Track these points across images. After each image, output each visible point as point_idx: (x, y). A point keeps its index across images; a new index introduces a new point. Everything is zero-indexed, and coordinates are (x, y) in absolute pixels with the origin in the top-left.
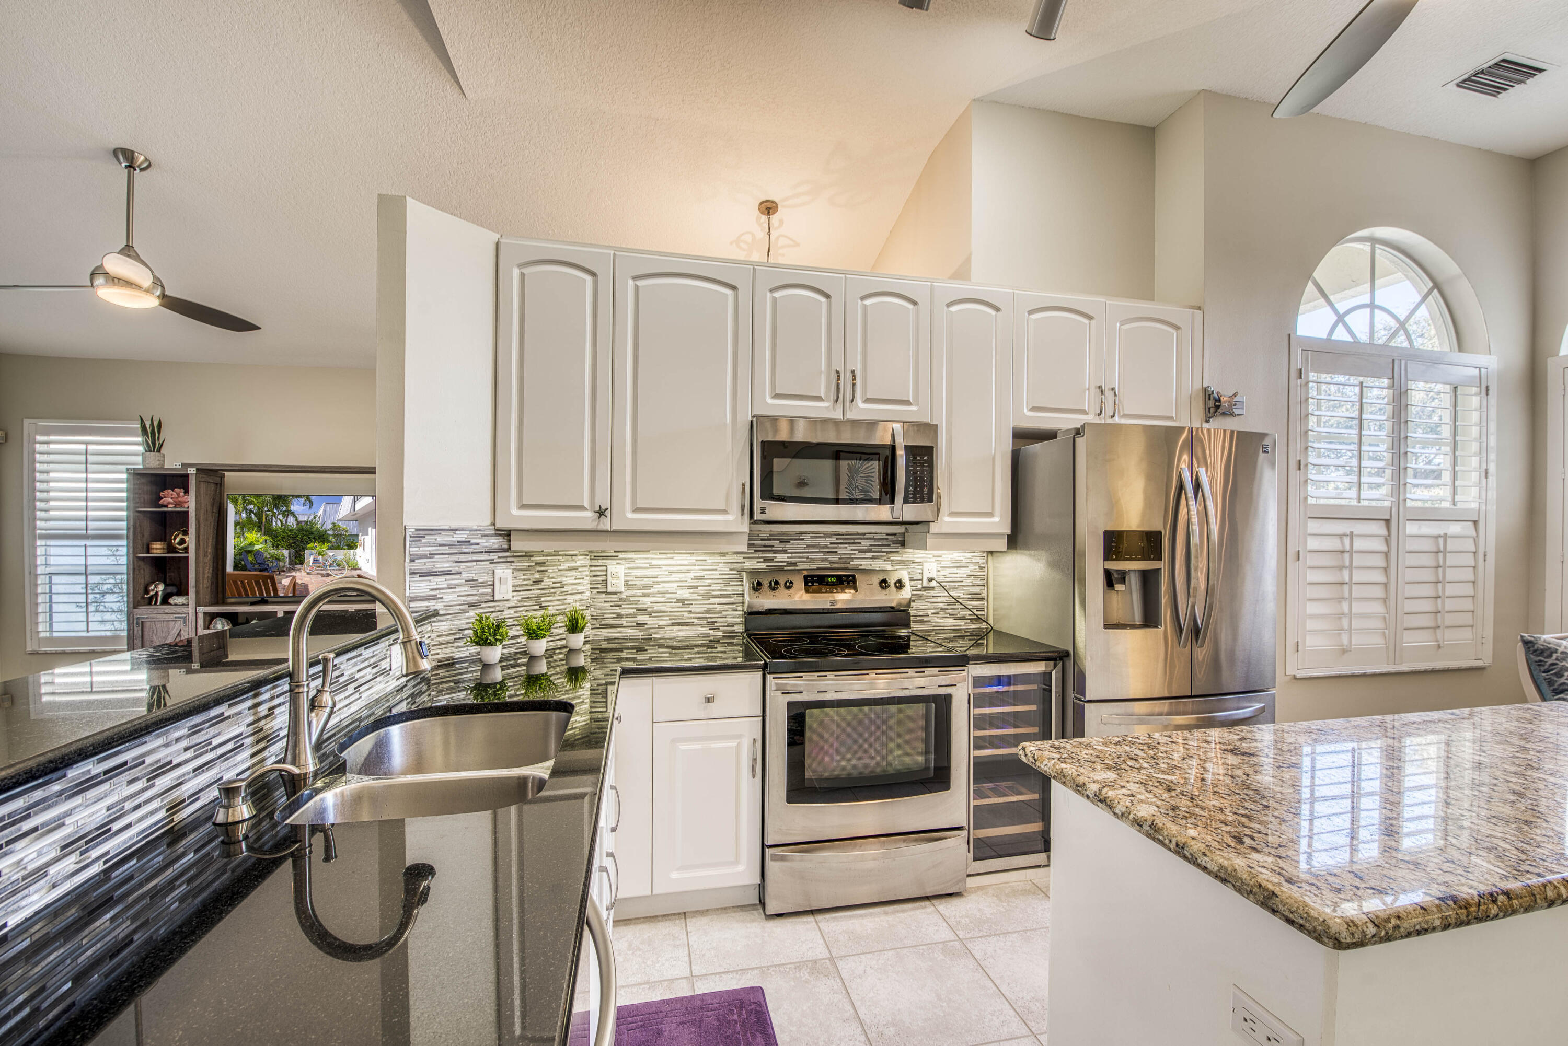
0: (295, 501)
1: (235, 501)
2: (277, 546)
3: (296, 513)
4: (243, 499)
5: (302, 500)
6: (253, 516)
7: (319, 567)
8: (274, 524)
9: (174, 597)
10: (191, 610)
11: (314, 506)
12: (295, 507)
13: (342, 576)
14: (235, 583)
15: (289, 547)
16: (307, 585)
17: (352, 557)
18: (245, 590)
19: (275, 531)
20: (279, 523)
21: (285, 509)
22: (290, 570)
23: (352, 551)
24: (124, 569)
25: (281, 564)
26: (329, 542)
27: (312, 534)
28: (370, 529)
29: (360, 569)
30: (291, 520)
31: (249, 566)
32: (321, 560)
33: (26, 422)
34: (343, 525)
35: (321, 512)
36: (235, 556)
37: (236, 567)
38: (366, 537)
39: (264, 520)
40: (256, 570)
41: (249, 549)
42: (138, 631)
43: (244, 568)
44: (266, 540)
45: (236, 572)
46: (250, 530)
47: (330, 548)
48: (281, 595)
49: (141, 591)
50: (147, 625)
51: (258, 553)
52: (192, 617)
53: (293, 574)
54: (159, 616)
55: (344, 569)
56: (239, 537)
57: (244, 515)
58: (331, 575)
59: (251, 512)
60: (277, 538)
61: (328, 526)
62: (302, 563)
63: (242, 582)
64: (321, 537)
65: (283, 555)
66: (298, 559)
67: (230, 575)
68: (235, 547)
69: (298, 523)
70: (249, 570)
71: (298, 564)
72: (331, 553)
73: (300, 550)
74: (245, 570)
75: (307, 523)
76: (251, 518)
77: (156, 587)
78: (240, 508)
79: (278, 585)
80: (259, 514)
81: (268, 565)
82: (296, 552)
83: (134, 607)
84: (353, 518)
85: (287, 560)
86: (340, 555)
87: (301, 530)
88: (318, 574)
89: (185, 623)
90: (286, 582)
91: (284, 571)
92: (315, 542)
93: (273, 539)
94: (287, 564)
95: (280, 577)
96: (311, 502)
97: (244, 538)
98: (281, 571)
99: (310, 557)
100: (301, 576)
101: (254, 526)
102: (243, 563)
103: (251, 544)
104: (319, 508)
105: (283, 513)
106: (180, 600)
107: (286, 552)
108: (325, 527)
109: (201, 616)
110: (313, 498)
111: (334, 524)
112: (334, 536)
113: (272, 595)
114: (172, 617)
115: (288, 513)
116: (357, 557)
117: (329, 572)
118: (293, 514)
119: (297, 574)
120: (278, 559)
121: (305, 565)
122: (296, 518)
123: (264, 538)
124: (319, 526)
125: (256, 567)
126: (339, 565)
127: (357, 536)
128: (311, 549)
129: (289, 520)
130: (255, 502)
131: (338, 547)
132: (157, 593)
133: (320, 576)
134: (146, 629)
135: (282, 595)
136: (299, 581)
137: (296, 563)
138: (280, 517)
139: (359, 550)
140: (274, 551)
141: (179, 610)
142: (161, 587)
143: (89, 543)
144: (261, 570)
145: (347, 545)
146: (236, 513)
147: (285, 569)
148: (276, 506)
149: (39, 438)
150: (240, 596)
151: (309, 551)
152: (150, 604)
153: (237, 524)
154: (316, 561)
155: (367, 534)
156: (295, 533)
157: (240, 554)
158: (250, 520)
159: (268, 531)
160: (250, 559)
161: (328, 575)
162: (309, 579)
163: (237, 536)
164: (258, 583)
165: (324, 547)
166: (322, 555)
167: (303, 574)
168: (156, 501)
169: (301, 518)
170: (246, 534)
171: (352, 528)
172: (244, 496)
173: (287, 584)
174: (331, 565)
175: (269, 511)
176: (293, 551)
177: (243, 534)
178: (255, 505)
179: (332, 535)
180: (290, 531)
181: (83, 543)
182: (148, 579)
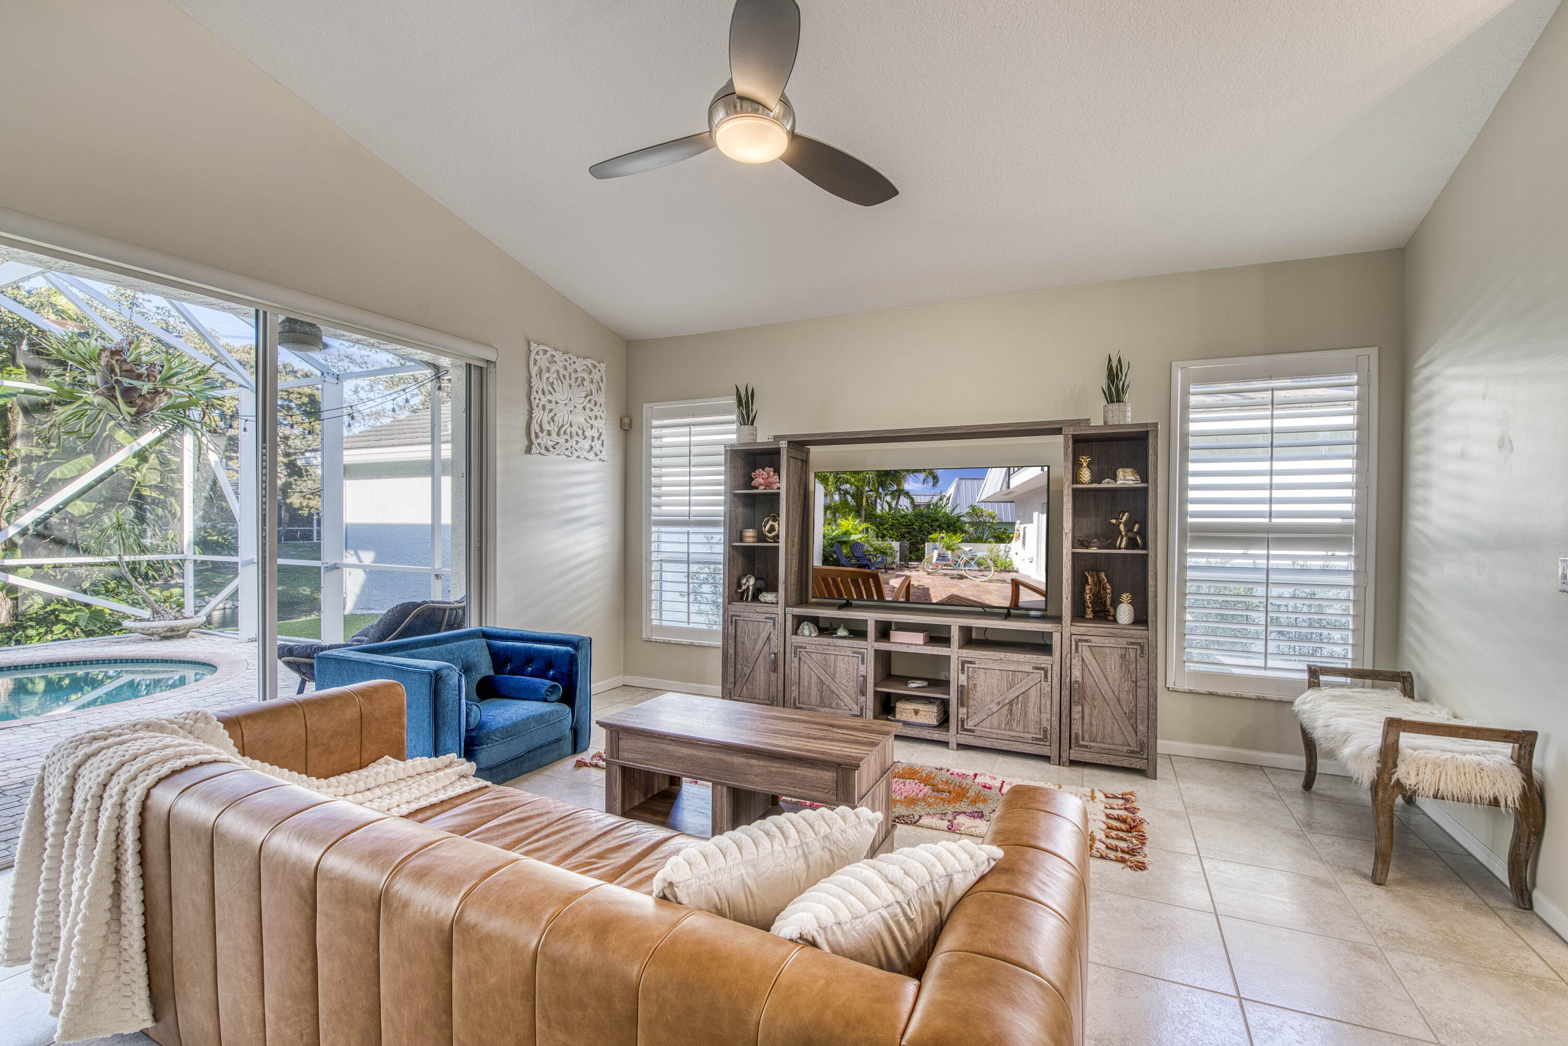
0: (910, 477)
1: (824, 479)
2: (883, 537)
3: (911, 493)
4: (835, 477)
5: (922, 476)
6: (849, 498)
7: (945, 565)
8: (879, 507)
9: (764, 594)
10: (780, 609)
11: (940, 483)
12: (910, 485)
13: (986, 579)
14: (825, 580)
15: (900, 538)
16: (928, 589)
17: (1002, 553)
18: (838, 590)
19: (881, 517)
20: (886, 507)
21: (895, 487)
22: (901, 568)
23: (1002, 546)
24: (721, 558)
25: (889, 560)
26: (963, 531)
27: (937, 520)
28: (1036, 514)
29: (1017, 572)
30: (904, 502)
31: (843, 561)
32: (950, 557)
33: (645, 406)
34: (988, 509)
35: (951, 491)
36: (825, 547)
37: (826, 560)
38: (1029, 526)
39: (864, 503)
40: (852, 566)
41: (844, 539)
42: (731, 629)
43: (837, 563)
44: (867, 529)
45: (825, 567)
46: (845, 516)
47: (965, 541)
48: (888, 599)
49: (735, 585)
50: (740, 623)
51: (855, 545)
52: (781, 618)
53: (907, 573)
54: (751, 615)
55: (988, 569)
56: (829, 524)
57: (837, 497)
58: (966, 578)
59: (847, 492)
60: (882, 526)
61: (963, 509)
62: (920, 559)
63: (834, 580)
64: (952, 525)
65: (891, 548)
66: (914, 554)
67: (816, 570)
68: (824, 537)
69: (915, 506)
70: (843, 566)
71: (914, 561)
72: (967, 548)
73: (918, 543)
74: (838, 565)
75: (928, 506)
76: (846, 500)
77: (747, 581)
78: (832, 488)
79: (884, 586)
80: (858, 496)
81: (869, 560)
82: (912, 544)
83: (729, 603)
84: (1006, 498)
85: (898, 554)
86: (982, 550)
87: (919, 516)
88: (945, 575)
89: (774, 625)
90: (895, 582)
91: (893, 569)
92: (941, 531)
93: (877, 527)
94: (897, 560)
95: (886, 576)
96: (936, 479)
97: (837, 525)
98: (887, 569)
99: (932, 552)
100: (919, 577)
101: (851, 511)
102: (835, 556)
103: (847, 533)
104: (948, 486)
105: (893, 493)
106: (768, 597)
107: (896, 545)
108: (957, 511)
109: (789, 618)
110: (939, 473)
111: (973, 508)
112: (972, 524)
113: (876, 598)
114: (761, 617)
115: (900, 493)
116: (1012, 555)
117: (963, 573)
118: (907, 494)
119: (912, 573)
120: (885, 553)
121: (924, 563)
122: (912, 499)
123: (864, 525)
124: (948, 510)
125: (853, 561)
126: (979, 564)
127: (1013, 524)
128: (934, 541)
129: (901, 503)
130: (853, 480)
131: (979, 540)
132: (748, 587)
133: (947, 578)
134: (739, 629)
135: (890, 599)
136: (914, 583)
137: (911, 560)
138: (888, 498)
139: (1015, 545)
140: (878, 543)
141: (769, 610)
142: (752, 581)
143: (691, 529)
144: (859, 567)
145: (994, 537)
146: (826, 495)
147: (894, 566)
148: (882, 484)
149: (655, 423)
150: (831, 596)
151: (931, 544)
152: (741, 599)
153: (827, 508)
154: (941, 557)
155: (1032, 522)
156: (910, 520)
157: (832, 545)
158: (844, 503)
159: (870, 517)
160: (845, 551)
161: (962, 577)
162: (930, 581)
163: (827, 522)
164: (855, 583)
165: (956, 539)
166: (953, 550)
167: (922, 573)
168: (748, 482)
169: (918, 500)
170: (839, 521)
171: (1004, 513)
172: (837, 473)
173: (897, 586)
174: (967, 563)
175: (871, 491)
176: (907, 544)
177: (835, 521)
178: (851, 484)
179: (969, 523)
180: (903, 516)
181: (685, 529)
182: (740, 572)
